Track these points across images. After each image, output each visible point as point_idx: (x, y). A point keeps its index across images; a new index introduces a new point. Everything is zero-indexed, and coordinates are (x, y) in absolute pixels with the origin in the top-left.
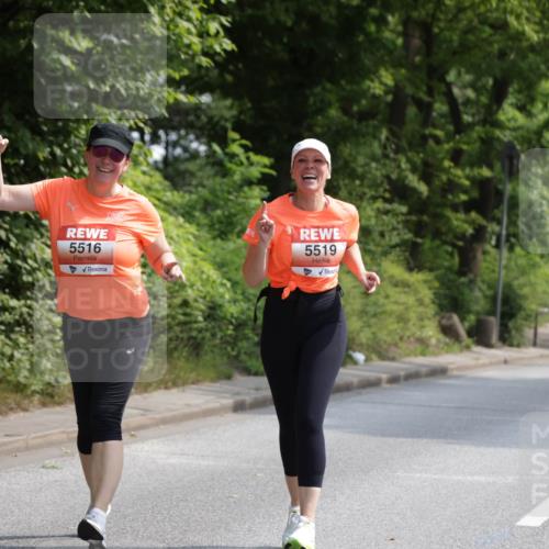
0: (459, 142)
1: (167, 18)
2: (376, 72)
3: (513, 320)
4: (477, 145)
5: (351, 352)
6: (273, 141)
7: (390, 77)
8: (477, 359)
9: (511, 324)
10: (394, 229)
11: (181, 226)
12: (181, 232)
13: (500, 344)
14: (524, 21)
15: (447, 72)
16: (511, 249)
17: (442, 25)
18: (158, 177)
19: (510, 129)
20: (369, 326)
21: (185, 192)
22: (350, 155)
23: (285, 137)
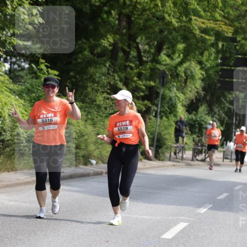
0: (141, 69)
1: (14, 7)
2: (106, 36)
3: (161, 149)
4: (149, 71)
5: (90, 160)
6: (59, 64)
7: (112, 39)
8: (145, 165)
9: (160, 151)
10: (111, 106)
11: (17, 100)
12: (17, 102)
13: (155, 159)
14: (172, 17)
15: (137, 38)
16: (161, 118)
17: (136, 16)
18: (7, 77)
19: (163, 65)
20: (99, 149)
21: (19, 85)
22: (93, 72)
23: (65, 63)
